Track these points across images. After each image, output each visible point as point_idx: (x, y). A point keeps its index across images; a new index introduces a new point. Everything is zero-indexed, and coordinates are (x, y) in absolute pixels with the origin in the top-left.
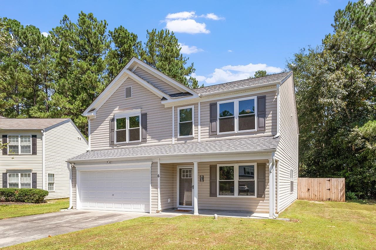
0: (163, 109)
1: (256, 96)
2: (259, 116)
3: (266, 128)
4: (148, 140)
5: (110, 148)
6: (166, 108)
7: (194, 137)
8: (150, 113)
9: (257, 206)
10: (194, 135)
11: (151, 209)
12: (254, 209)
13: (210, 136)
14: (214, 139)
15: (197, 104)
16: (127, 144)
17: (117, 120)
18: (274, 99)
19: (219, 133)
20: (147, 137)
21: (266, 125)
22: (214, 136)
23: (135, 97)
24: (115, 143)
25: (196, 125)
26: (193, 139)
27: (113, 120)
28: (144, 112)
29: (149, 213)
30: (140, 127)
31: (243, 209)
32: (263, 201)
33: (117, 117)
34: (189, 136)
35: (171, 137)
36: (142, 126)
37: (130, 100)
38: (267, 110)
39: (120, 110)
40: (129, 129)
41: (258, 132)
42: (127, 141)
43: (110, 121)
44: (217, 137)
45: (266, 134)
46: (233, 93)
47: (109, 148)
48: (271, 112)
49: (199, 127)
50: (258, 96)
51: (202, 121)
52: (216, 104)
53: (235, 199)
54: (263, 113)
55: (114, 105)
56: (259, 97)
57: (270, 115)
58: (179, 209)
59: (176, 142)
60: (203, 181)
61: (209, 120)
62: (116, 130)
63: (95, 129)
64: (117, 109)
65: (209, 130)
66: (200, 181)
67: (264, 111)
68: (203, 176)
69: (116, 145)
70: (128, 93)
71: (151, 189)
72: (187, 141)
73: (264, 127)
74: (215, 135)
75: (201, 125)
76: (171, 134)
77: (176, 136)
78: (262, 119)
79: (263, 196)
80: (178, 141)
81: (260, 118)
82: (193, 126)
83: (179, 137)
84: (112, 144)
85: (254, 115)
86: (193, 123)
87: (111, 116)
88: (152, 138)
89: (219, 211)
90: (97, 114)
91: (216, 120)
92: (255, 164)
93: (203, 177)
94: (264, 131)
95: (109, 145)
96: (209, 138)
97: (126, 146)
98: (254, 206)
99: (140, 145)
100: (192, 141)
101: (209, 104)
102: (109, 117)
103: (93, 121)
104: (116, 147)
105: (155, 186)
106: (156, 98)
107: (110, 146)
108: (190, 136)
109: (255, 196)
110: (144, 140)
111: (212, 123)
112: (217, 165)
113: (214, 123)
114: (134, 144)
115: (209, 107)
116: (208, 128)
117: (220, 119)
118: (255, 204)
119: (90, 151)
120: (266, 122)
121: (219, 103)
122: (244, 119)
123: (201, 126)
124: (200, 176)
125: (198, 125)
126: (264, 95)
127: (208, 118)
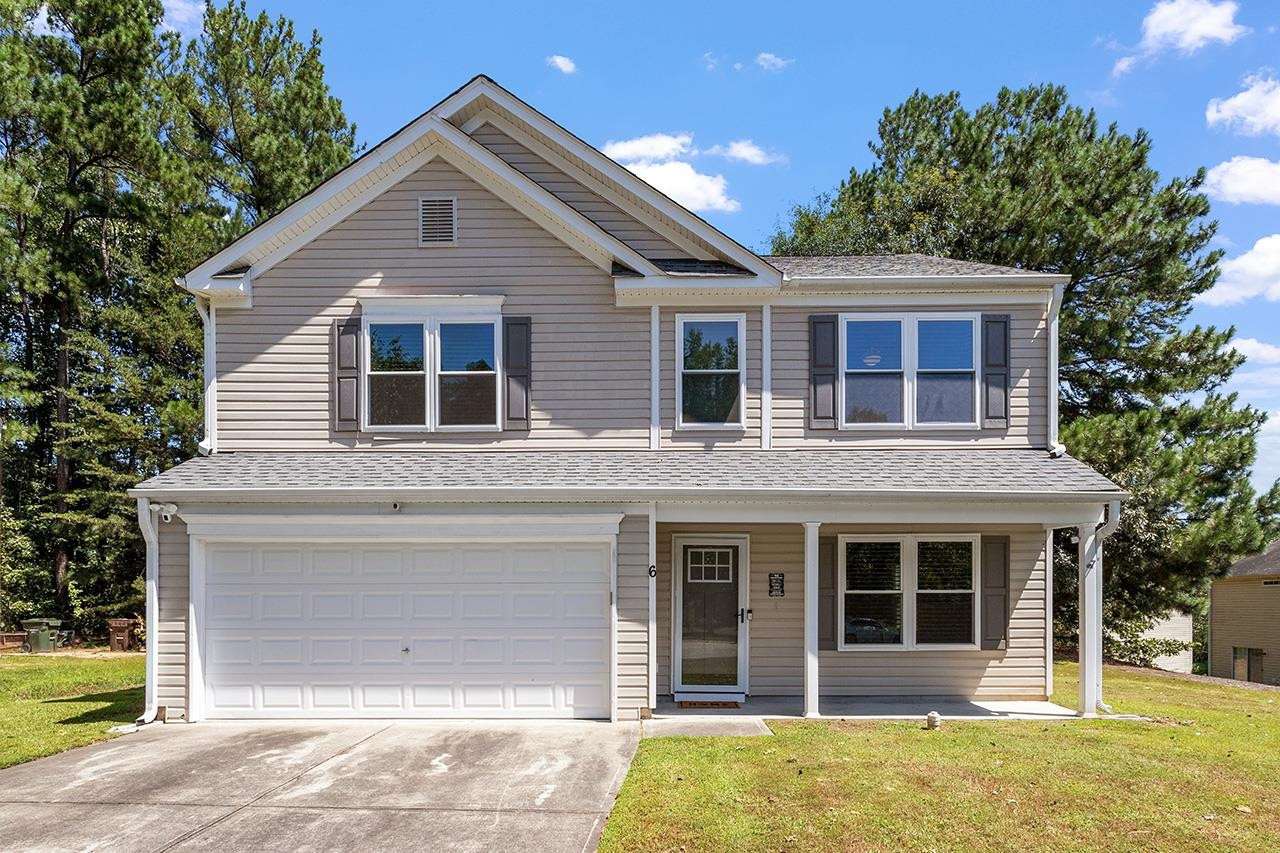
0: (609, 309)
1: (980, 314)
2: (987, 381)
3: (1013, 421)
4: (534, 424)
5: (335, 445)
6: (620, 308)
7: (745, 429)
8: (548, 318)
9: (980, 678)
10: (744, 423)
11: (616, 703)
12: (971, 687)
13: (810, 431)
14: (824, 442)
15: (760, 310)
16: (432, 437)
17: (375, 330)
18: (1037, 332)
19: (844, 424)
20: (534, 414)
21: (1013, 411)
22: (826, 433)
23: (468, 242)
24: (365, 425)
25: (756, 389)
26: (740, 438)
27: (352, 326)
28: (517, 312)
29: (608, 720)
30: (499, 372)
31: (932, 691)
32: (1001, 659)
33: (372, 314)
34: (726, 424)
35: (645, 422)
36: (506, 365)
37: (450, 253)
38: (1013, 363)
39: (386, 288)
40: (439, 372)
41: (985, 432)
42: (432, 421)
43: (332, 330)
44: (838, 439)
45: (1008, 441)
46: (900, 291)
47: (326, 444)
48: (1028, 370)
49: (767, 396)
50: (985, 313)
51: (780, 374)
52: (833, 321)
53: (904, 655)
54: (1003, 371)
55: (359, 263)
56: (988, 316)
57: (1024, 382)
58: (678, 698)
59: (669, 443)
60: (782, 592)
61: (805, 375)
62: (368, 371)
63: (244, 357)
64: (376, 282)
65: (807, 408)
66: (771, 592)
67: (1006, 366)
68: (783, 575)
69: (368, 437)
70: (438, 222)
71: (617, 624)
72: (717, 444)
73: (1006, 418)
74: (834, 433)
75: (772, 389)
76: (645, 413)
77: (667, 421)
78: (996, 393)
79: (1002, 645)
80: (674, 439)
81: (990, 389)
82: (743, 389)
83: (681, 424)
84: (343, 426)
85: (972, 375)
86: (743, 377)
87: (343, 309)
88: (553, 420)
89: (844, 700)
90: (258, 291)
91: (834, 379)
92: (976, 540)
93: (782, 580)
94: (1002, 433)
95: (326, 434)
96: (805, 438)
97: (424, 445)
98: (969, 677)
99: (495, 444)
100: (737, 443)
101: (804, 318)
102: (330, 311)
103: (228, 320)
104: (370, 445)
105: (633, 613)
106: (575, 262)
107: (331, 440)
108: (728, 425)
109: (977, 646)
110: (519, 425)
111: (819, 389)
112: (839, 535)
113: (824, 390)
114: (465, 437)
115: (805, 327)
116: (801, 403)
117: (847, 375)
118: (976, 673)
119: (215, 451)
120: (1013, 402)
121: (843, 320)
122: (936, 384)
123: (773, 394)
124: (770, 575)
125: (761, 389)
126: (1005, 313)
127: (802, 370)
